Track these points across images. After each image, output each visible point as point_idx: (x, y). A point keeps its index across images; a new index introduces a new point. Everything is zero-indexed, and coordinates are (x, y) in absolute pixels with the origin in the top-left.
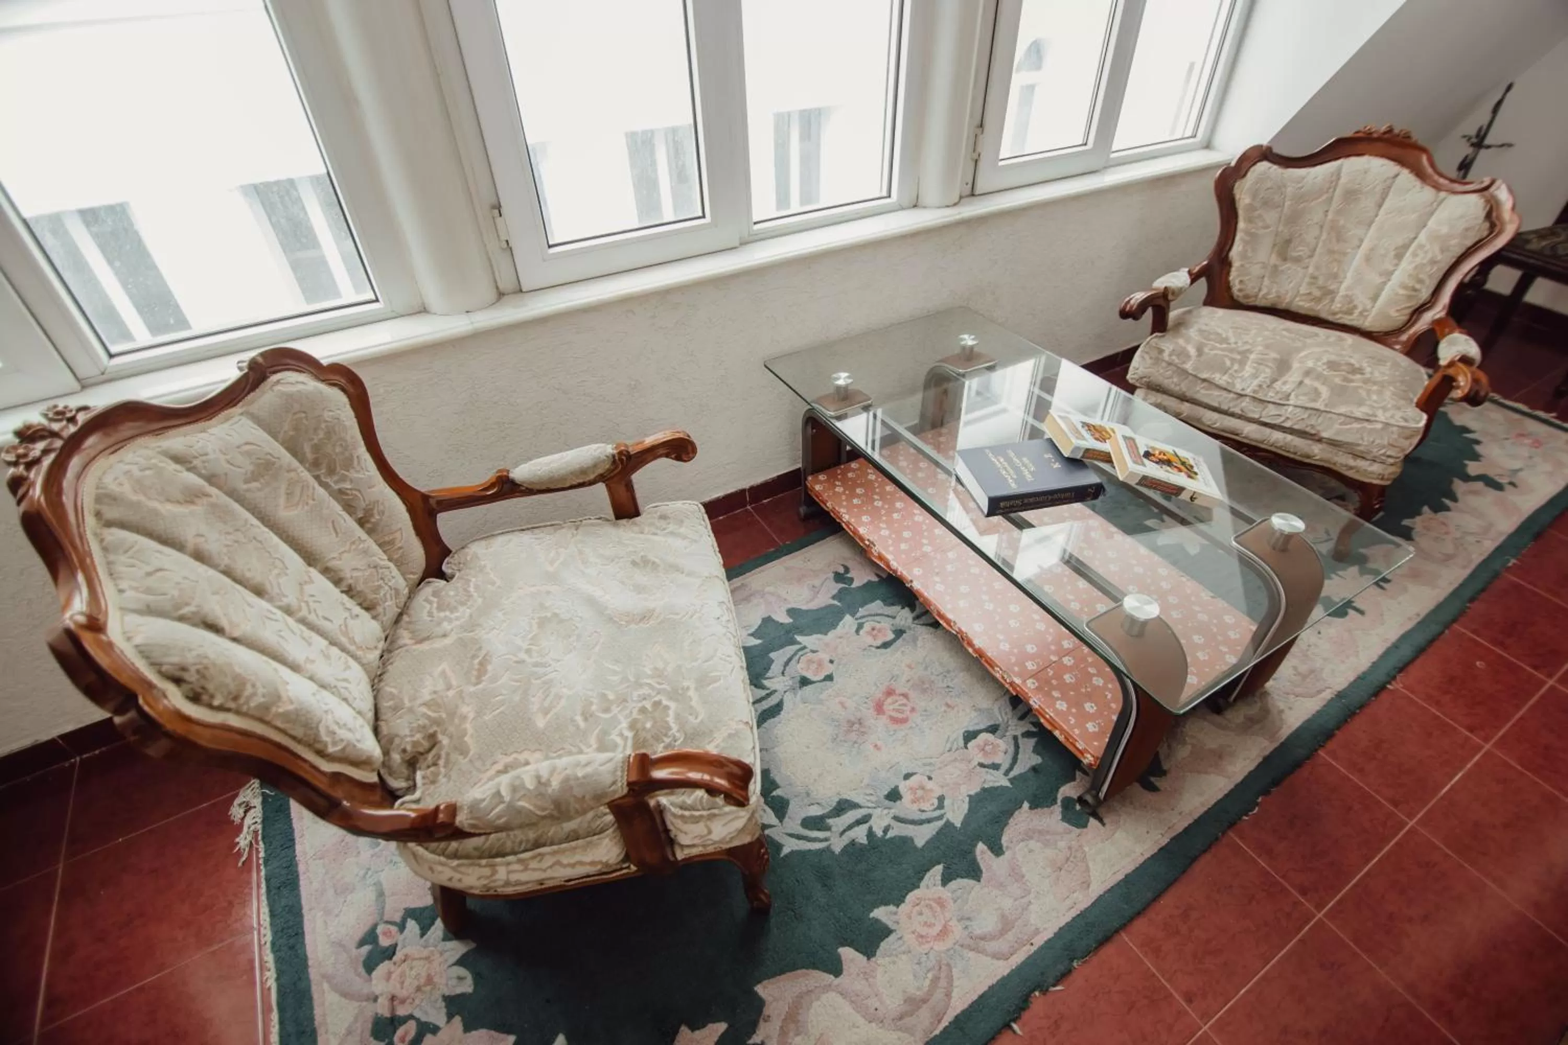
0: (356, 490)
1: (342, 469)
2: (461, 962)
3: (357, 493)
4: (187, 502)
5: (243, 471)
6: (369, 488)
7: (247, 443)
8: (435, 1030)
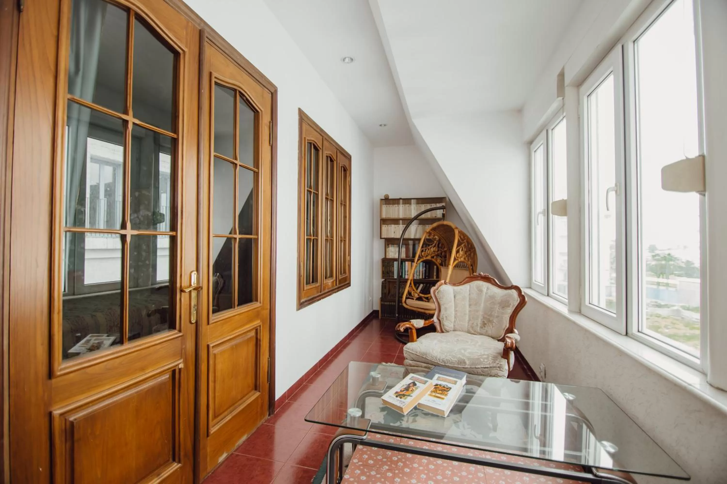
6: (503, 314)
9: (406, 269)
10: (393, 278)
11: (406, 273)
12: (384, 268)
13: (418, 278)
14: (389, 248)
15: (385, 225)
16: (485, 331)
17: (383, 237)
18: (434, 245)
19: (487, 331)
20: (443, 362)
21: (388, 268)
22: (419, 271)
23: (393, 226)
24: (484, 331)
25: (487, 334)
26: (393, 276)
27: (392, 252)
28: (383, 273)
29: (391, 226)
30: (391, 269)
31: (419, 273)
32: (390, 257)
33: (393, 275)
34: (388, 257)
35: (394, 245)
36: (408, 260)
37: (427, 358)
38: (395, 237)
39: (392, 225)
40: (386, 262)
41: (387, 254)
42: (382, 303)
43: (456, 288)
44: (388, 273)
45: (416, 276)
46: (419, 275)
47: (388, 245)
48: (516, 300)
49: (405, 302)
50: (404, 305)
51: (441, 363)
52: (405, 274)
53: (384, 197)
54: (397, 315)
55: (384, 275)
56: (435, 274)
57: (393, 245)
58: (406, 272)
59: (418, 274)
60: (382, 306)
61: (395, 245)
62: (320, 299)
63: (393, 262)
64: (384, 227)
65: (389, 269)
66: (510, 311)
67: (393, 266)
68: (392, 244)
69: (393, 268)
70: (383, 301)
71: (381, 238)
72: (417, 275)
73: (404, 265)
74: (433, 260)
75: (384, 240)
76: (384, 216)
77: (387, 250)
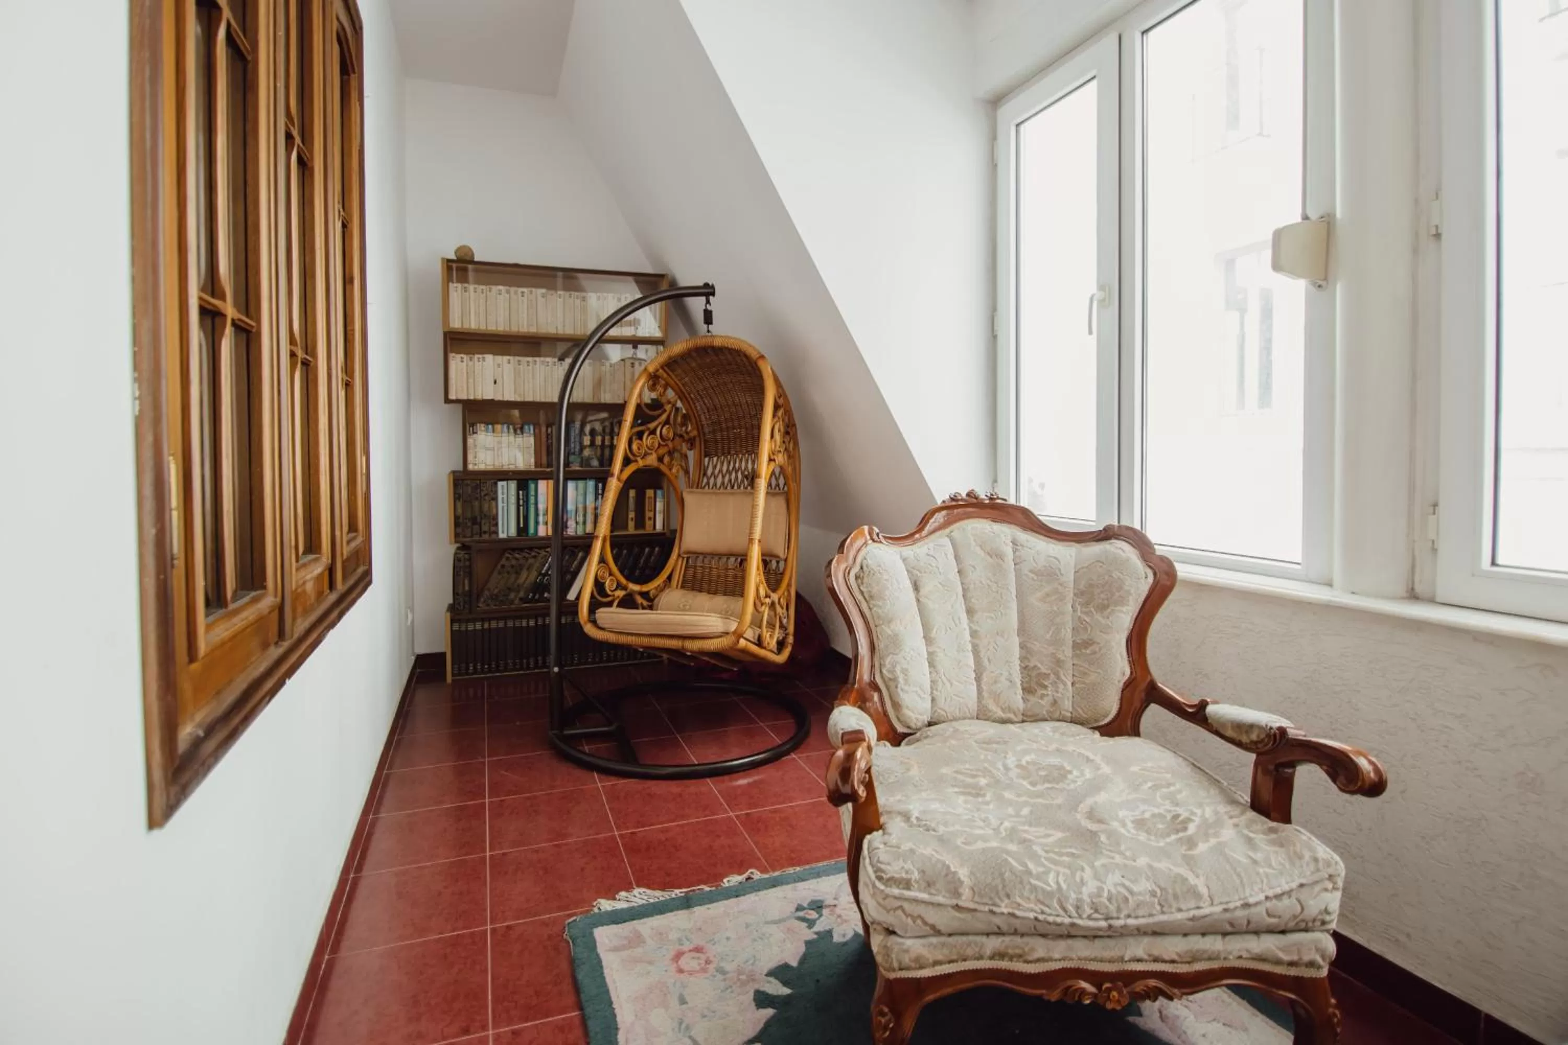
0: (1090, 625)
1: (1094, 607)
2: (855, 932)
3: (1089, 629)
4: (989, 554)
5: (1035, 565)
6: (1101, 631)
7: (1055, 558)
8: (810, 927)
9: (541, 506)
10: (494, 536)
11: (541, 519)
12: (459, 505)
13: (580, 532)
14: (475, 435)
15: (459, 356)
16: (1045, 702)
17: (452, 396)
18: (664, 417)
19: (1055, 702)
20: (1096, 911)
21: (476, 503)
22: (585, 508)
23: (489, 358)
24: (1043, 704)
25: (1057, 715)
26: (496, 533)
27: (488, 449)
28: (458, 522)
29: (484, 359)
30: (486, 507)
31: (585, 516)
32: (482, 467)
33: (493, 529)
34: (471, 467)
35: (493, 424)
36: (546, 476)
37: (1018, 913)
38: (499, 397)
39: (487, 356)
40: (467, 485)
41: (470, 457)
42: (456, 627)
43: (909, 551)
44: (474, 521)
45: (574, 525)
46: (584, 523)
47: (473, 425)
48: (1144, 576)
49: (594, 622)
50: (589, 629)
51: (1091, 924)
52: (537, 523)
53: (456, 253)
54: (556, 669)
55: (459, 530)
56: (632, 515)
57: (490, 426)
58: (541, 513)
59: (580, 519)
60: (457, 638)
61: (498, 427)
62: (280, 684)
63: (496, 484)
64: (458, 363)
65: (481, 507)
66: (1125, 618)
67: (495, 499)
68: (487, 424)
69: (494, 503)
70: (459, 621)
71: (447, 400)
72: (577, 523)
73: (532, 493)
74: (663, 468)
75: (459, 407)
76: (456, 324)
77: (470, 441)
